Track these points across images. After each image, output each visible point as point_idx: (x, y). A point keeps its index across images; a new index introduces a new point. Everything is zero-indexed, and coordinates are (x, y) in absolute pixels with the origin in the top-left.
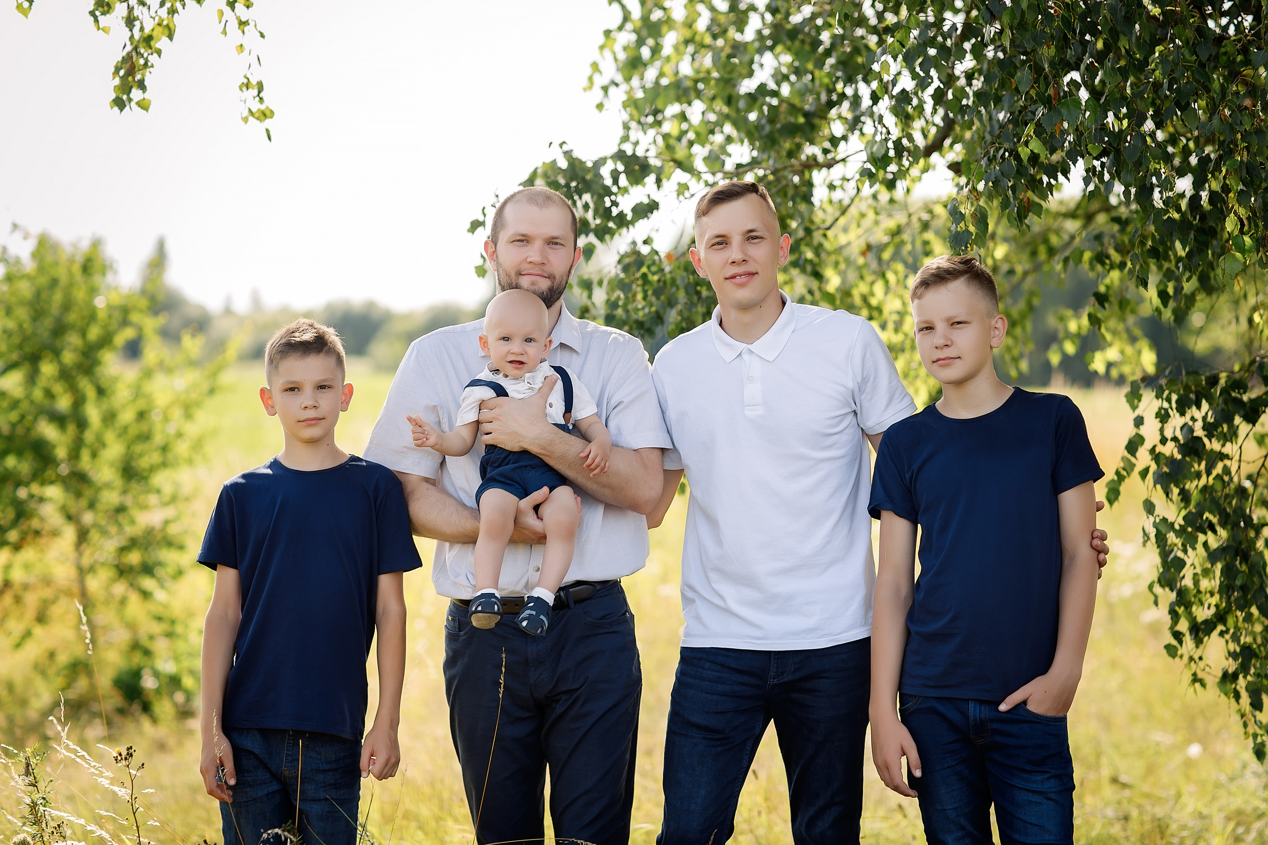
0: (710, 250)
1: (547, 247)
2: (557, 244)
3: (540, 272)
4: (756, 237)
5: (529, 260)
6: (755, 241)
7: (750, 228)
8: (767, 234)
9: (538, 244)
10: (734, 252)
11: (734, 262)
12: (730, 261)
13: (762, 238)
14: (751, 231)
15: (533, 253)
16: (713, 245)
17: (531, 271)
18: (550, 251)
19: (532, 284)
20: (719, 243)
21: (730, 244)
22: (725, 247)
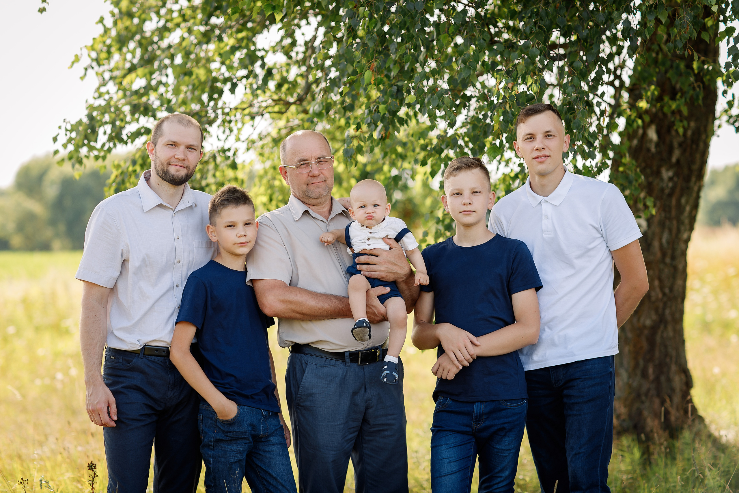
0: (525, 142)
1: (186, 150)
2: (192, 149)
3: (182, 165)
4: (550, 136)
5: (176, 157)
6: (550, 137)
7: (547, 130)
8: (557, 134)
9: (182, 148)
10: (537, 143)
11: (537, 149)
12: (535, 148)
13: (554, 136)
14: (548, 132)
15: (180, 153)
16: (526, 139)
17: (177, 164)
18: (188, 152)
19: (177, 171)
20: (529, 138)
21: (536, 139)
22: (533, 140)
